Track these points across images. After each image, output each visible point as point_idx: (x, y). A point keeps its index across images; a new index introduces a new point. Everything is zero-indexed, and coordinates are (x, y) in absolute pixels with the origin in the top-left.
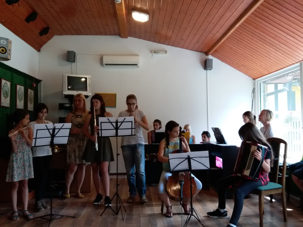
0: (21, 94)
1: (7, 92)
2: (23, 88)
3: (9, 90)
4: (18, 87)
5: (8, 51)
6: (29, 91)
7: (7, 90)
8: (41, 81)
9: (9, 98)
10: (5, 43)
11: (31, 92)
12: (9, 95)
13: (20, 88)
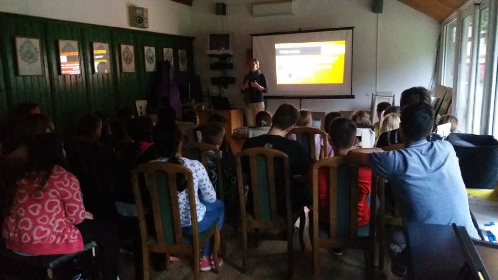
0: (170, 56)
1: (151, 58)
2: (171, 50)
3: (154, 54)
4: (165, 50)
5: (145, 21)
6: (180, 51)
7: (151, 56)
8: (195, 38)
9: (154, 63)
10: (141, 12)
11: (182, 53)
12: (155, 60)
13: (168, 51)
